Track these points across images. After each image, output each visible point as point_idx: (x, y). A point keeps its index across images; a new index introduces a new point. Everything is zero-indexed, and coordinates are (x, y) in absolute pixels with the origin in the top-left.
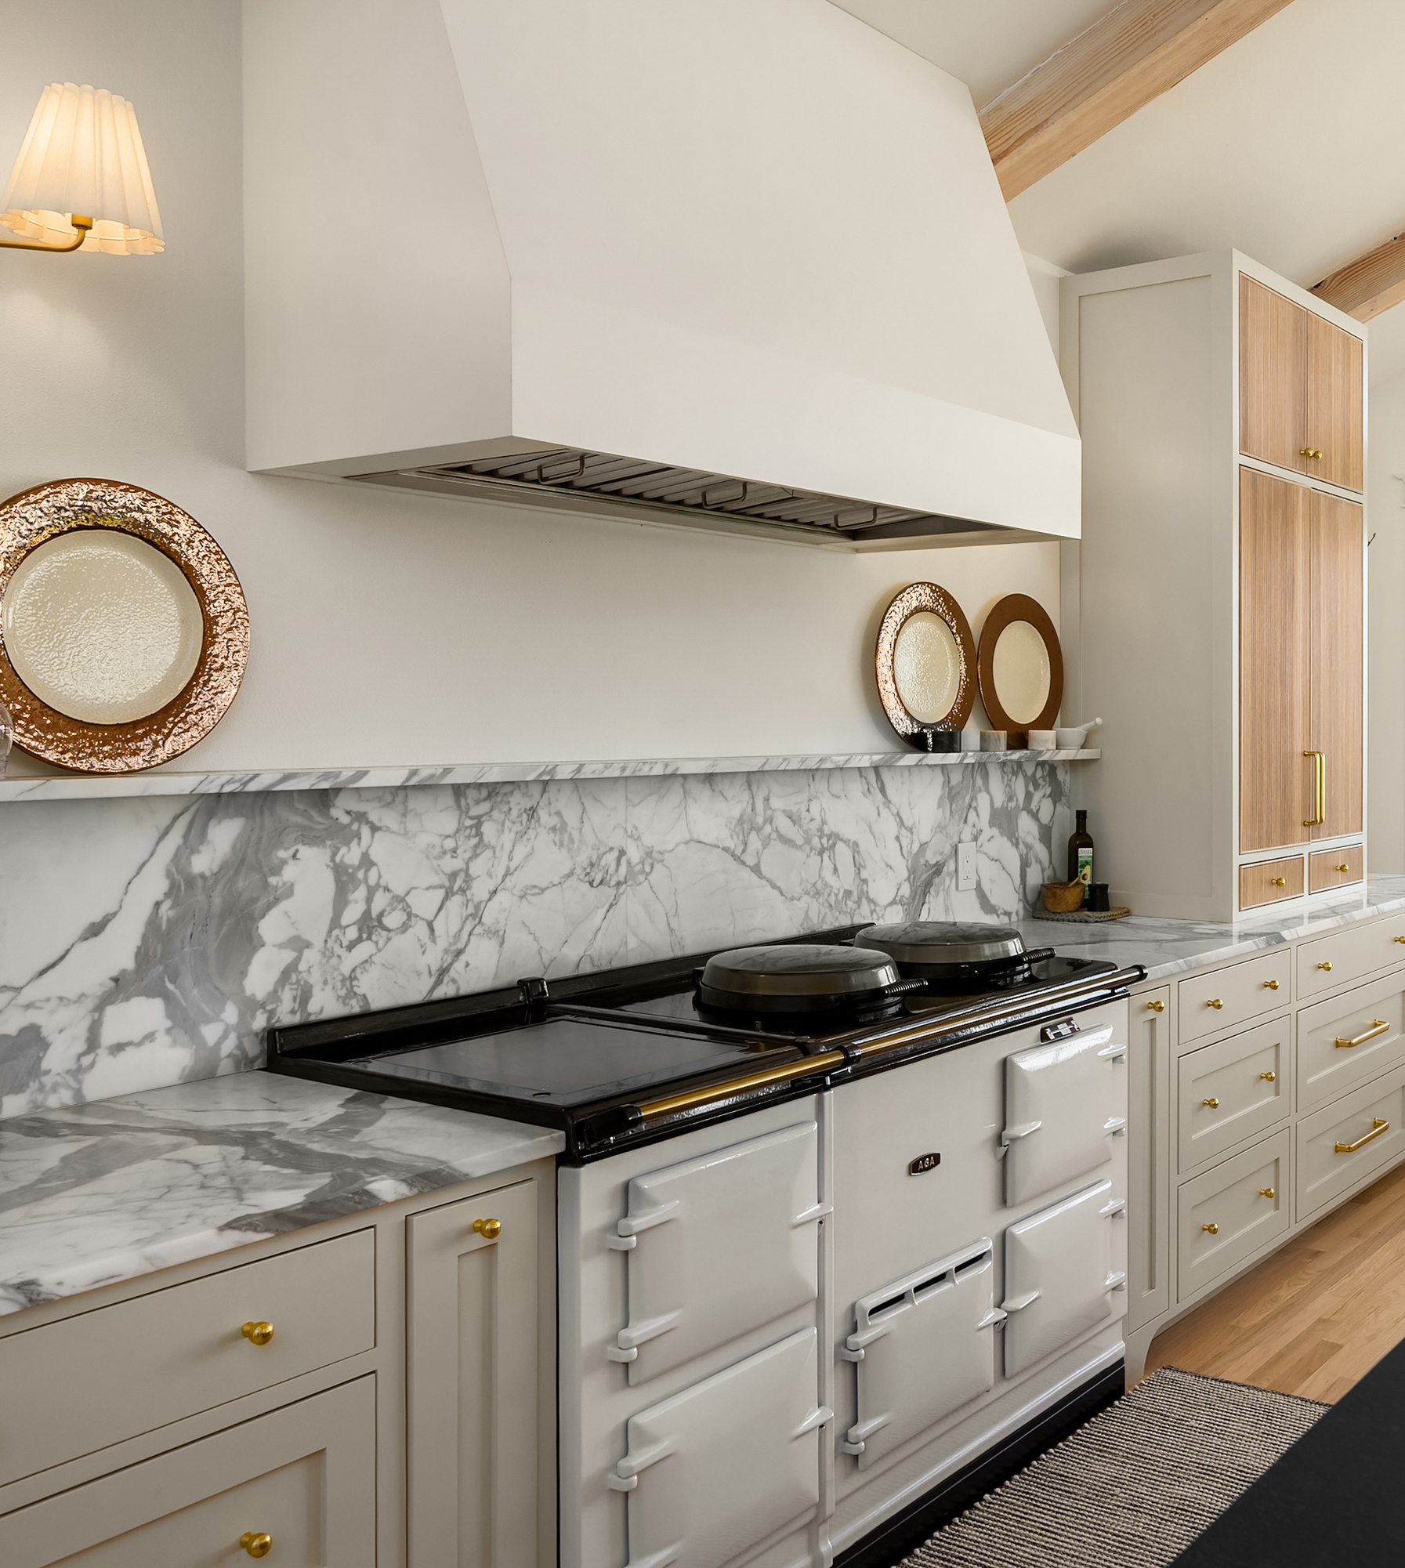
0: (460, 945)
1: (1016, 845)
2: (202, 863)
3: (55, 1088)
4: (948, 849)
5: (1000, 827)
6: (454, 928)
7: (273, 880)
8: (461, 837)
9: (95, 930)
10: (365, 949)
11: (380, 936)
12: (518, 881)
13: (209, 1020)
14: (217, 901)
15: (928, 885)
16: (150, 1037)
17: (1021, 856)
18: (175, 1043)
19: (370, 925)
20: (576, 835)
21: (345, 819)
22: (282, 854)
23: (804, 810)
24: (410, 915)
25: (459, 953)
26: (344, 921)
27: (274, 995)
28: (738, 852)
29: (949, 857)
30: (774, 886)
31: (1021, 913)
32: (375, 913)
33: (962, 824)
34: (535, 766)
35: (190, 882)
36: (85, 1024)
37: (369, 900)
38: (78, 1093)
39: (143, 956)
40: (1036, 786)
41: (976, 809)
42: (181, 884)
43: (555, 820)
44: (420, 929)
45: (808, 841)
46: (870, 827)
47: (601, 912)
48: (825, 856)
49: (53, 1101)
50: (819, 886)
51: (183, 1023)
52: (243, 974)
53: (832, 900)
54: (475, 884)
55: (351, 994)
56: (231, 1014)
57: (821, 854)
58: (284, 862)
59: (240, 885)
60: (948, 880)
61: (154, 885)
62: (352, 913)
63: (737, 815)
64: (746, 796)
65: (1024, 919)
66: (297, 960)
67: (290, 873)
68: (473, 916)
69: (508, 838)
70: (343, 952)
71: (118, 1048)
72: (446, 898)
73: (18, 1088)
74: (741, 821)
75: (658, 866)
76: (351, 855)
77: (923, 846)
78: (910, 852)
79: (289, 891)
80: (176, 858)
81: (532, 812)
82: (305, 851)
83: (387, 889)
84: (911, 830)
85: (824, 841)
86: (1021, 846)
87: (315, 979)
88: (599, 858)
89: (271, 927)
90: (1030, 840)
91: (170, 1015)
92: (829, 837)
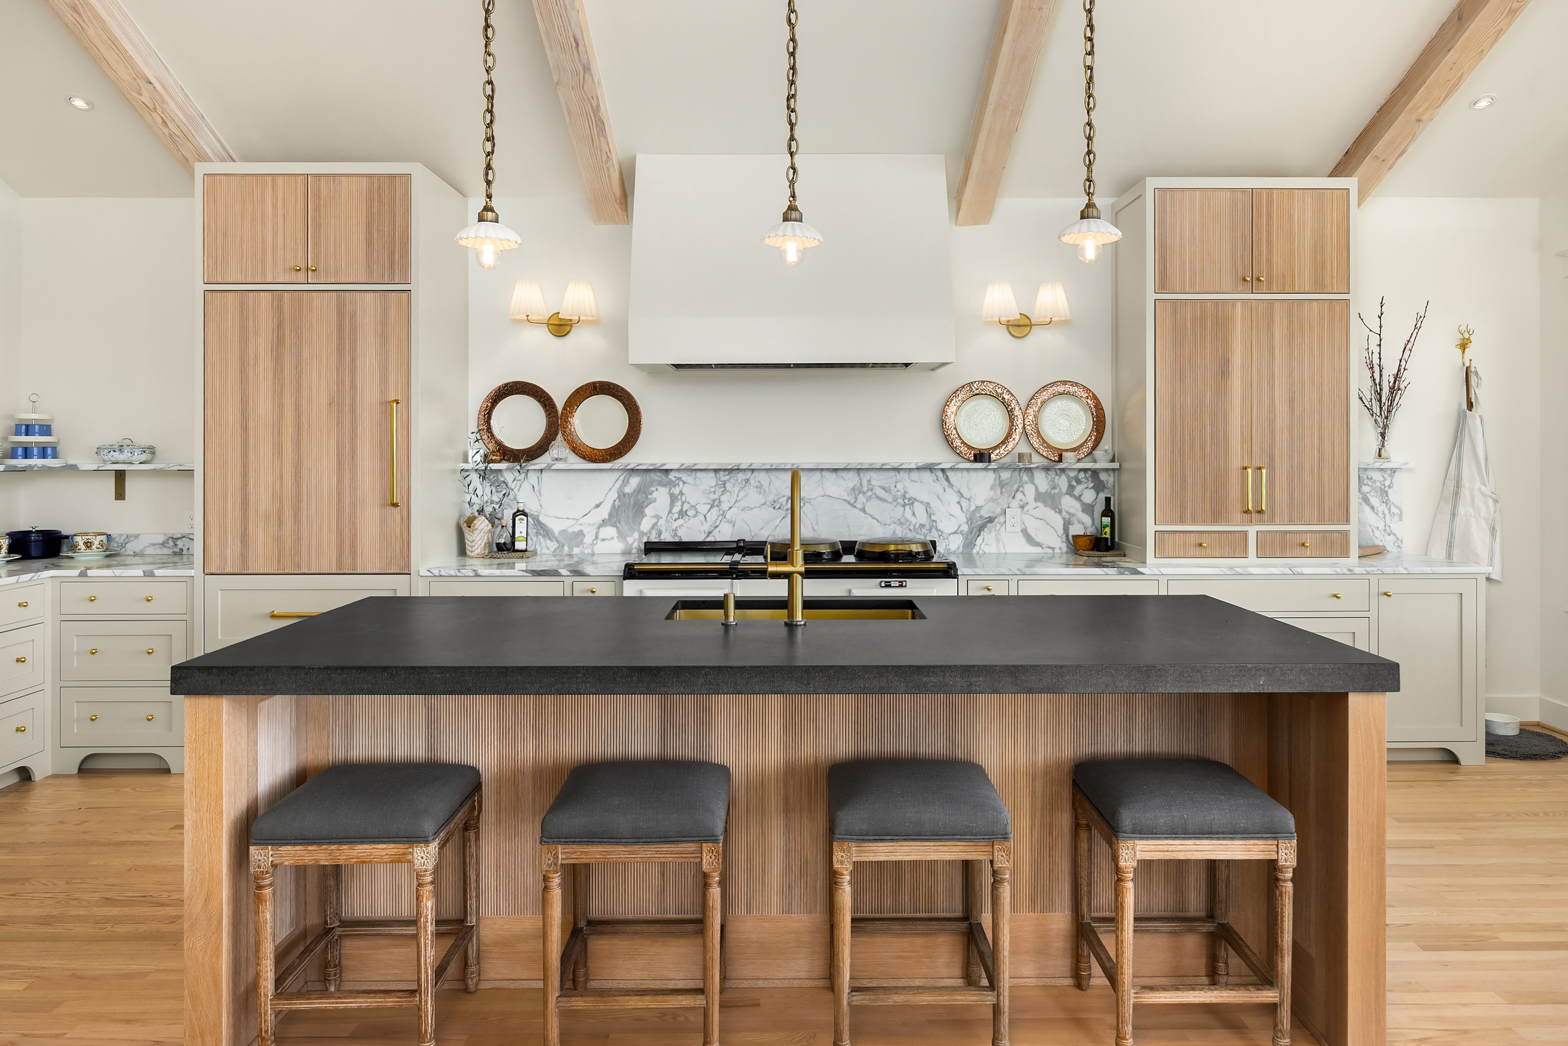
0: (717, 524)
1: (1060, 512)
2: (628, 490)
3: (587, 548)
4: (998, 511)
5: (1044, 502)
6: (714, 518)
7: (649, 496)
8: (717, 488)
9: (598, 506)
10: (680, 522)
11: (686, 518)
12: (741, 504)
13: (629, 536)
14: (632, 501)
15: (981, 528)
16: (612, 538)
17: (1064, 519)
18: (619, 541)
19: (682, 514)
20: (767, 489)
21: (674, 479)
22: (652, 489)
23: (892, 486)
24: (697, 512)
25: (716, 527)
26: (673, 512)
27: (650, 532)
28: (852, 501)
29: (1001, 514)
30: (873, 518)
31: (1065, 549)
32: (684, 510)
33: (1010, 499)
34: (732, 464)
35: (624, 495)
36: (595, 532)
37: (682, 506)
38: (593, 551)
39: (610, 515)
40: (1079, 482)
41: (1023, 492)
42: (622, 495)
43: (757, 484)
44: (701, 517)
45: (895, 500)
46: (938, 497)
47: (779, 520)
48: (907, 507)
49: (586, 552)
50: (902, 520)
51: (622, 536)
52: (640, 524)
53: (912, 527)
54: (722, 504)
55: (676, 535)
56: (636, 535)
57: (904, 506)
58: (653, 491)
59: (639, 497)
60: (998, 526)
61: (614, 495)
62: (676, 509)
63: (851, 487)
64: (857, 479)
65: (1067, 553)
66: (657, 522)
67: (655, 495)
68: (722, 515)
69: (736, 489)
70: (673, 522)
71: (604, 540)
72: (711, 508)
73: (578, 546)
74: (853, 489)
75: (806, 504)
76: (676, 491)
77: (978, 508)
78: (968, 510)
79: (655, 500)
80: (620, 488)
81: (747, 481)
82: (660, 488)
83: (688, 503)
84: (969, 500)
85: (906, 501)
86: (1064, 513)
87: (663, 529)
88: (778, 499)
89: (649, 511)
90: (1072, 511)
91: (618, 533)
92: (909, 499)
